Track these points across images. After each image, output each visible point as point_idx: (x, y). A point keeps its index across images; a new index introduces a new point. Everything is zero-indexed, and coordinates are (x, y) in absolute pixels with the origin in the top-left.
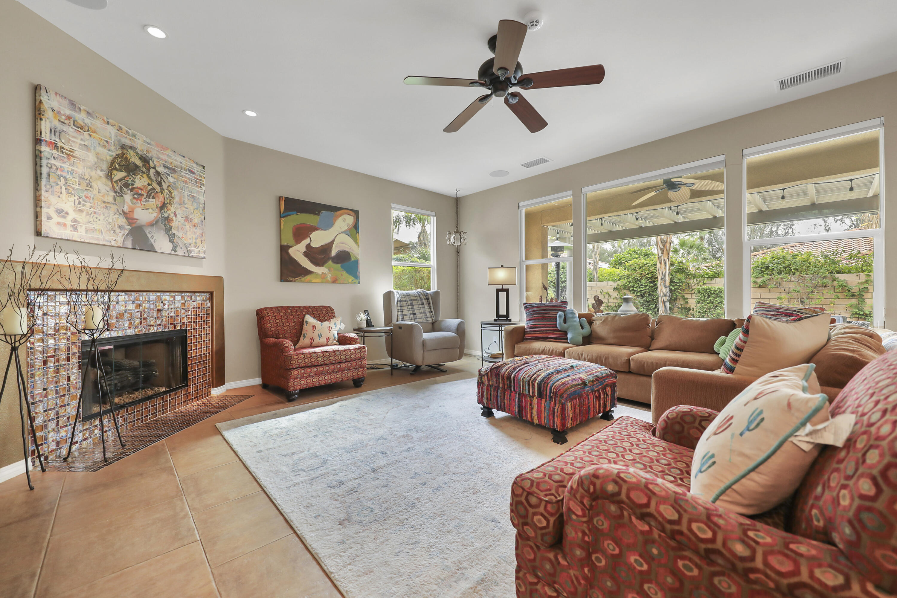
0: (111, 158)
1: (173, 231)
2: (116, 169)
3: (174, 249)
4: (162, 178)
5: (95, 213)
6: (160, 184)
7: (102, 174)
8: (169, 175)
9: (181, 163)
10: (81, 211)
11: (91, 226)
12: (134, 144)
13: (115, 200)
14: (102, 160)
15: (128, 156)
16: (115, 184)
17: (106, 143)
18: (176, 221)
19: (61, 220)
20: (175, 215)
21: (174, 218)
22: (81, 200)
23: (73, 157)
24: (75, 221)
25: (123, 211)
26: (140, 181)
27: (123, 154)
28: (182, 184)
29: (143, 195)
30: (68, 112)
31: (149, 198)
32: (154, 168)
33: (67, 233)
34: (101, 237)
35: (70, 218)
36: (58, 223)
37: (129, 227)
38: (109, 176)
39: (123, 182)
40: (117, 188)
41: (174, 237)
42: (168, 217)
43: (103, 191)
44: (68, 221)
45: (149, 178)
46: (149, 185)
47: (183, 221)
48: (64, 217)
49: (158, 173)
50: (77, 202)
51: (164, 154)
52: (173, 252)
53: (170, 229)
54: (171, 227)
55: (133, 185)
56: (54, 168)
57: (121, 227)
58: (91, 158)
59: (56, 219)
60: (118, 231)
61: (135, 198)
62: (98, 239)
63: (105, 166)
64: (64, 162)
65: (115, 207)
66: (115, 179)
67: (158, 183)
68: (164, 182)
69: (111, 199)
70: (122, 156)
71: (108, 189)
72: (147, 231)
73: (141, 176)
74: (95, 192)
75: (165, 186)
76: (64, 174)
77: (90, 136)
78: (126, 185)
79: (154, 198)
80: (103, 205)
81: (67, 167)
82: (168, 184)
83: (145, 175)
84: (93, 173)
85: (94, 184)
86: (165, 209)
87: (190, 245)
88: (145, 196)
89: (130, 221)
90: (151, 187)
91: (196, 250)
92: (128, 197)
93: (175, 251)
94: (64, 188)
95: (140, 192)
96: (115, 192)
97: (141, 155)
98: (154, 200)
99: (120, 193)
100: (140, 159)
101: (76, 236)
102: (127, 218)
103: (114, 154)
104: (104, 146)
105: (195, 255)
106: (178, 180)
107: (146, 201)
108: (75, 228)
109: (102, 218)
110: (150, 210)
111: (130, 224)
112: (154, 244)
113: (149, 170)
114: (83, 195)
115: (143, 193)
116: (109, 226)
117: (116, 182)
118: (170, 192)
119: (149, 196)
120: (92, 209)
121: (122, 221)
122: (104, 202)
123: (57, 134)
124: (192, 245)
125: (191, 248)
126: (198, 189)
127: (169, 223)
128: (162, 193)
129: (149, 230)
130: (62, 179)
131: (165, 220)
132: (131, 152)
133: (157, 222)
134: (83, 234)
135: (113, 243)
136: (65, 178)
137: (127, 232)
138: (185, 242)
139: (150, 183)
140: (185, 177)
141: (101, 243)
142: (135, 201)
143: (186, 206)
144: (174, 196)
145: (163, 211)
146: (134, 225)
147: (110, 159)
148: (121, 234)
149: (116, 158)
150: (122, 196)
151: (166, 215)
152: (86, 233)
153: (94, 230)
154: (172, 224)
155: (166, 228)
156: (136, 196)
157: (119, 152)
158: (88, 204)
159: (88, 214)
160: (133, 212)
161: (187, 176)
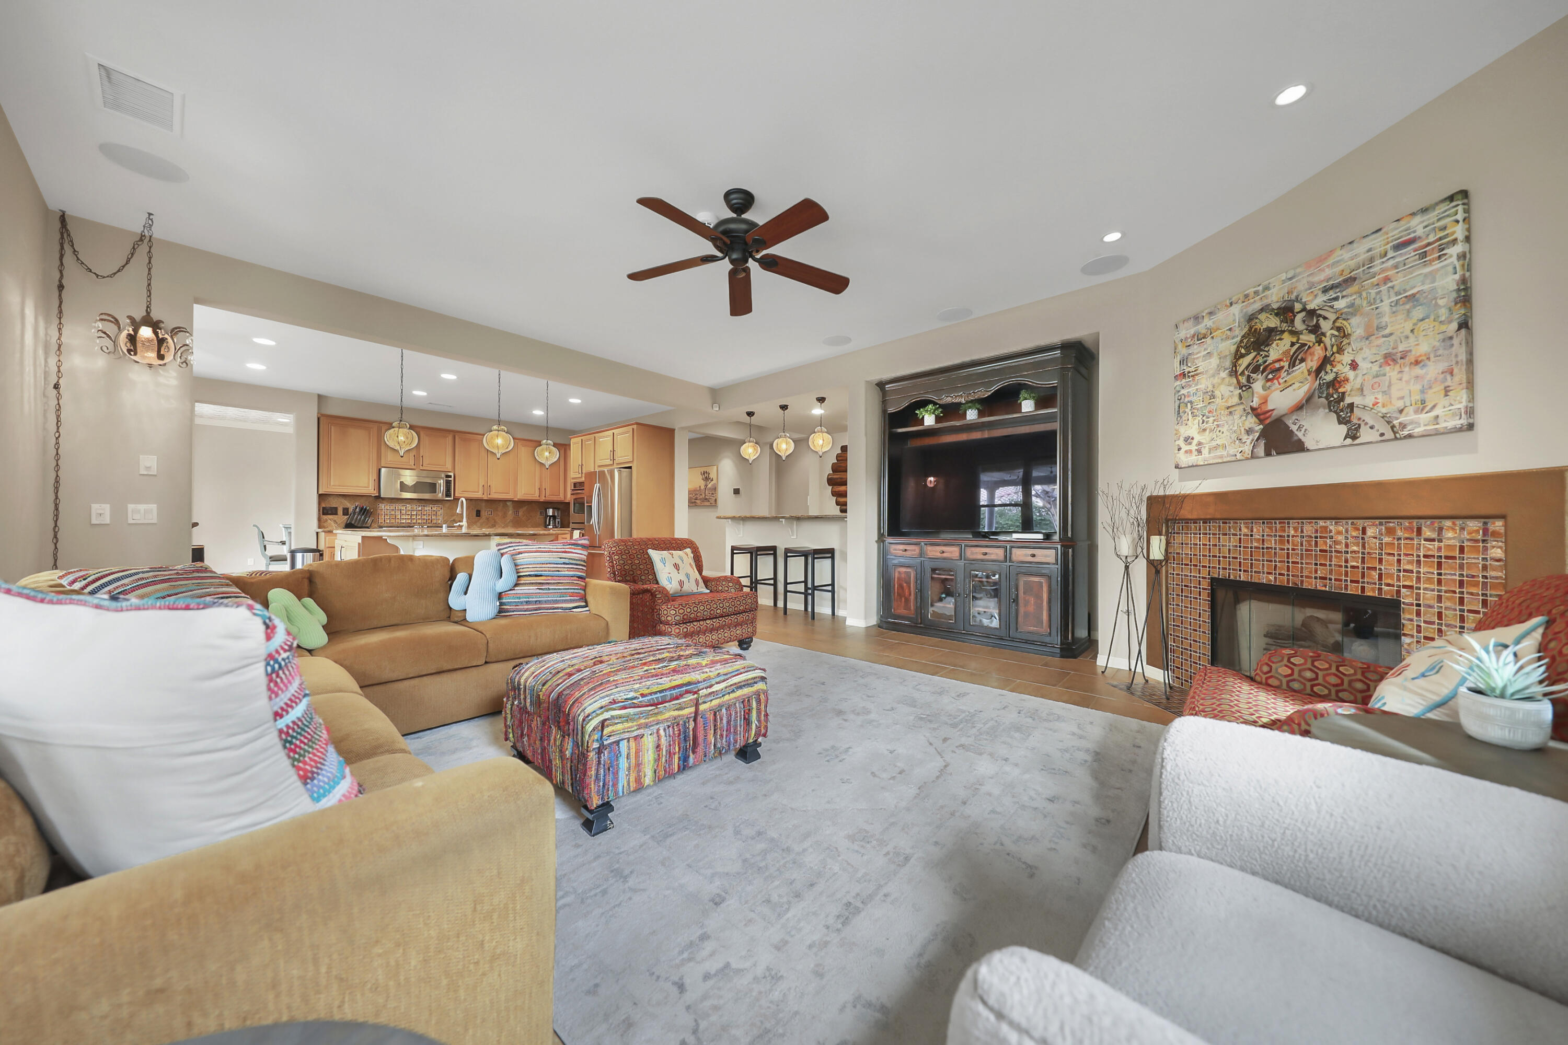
0: (1236, 346)
1: (1348, 400)
2: (1242, 356)
3: (1353, 435)
4: (1320, 316)
5: (1218, 426)
6: (1315, 329)
7: (1224, 374)
8: (1336, 299)
9: (1370, 250)
10: (1204, 430)
11: (1214, 444)
12: (1266, 302)
13: (1240, 397)
14: (1226, 356)
15: (1258, 326)
16: (1240, 378)
17: (1228, 333)
18: (1356, 376)
19: (1188, 448)
20: (1354, 366)
21: (1351, 374)
22: (1204, 418)
23: (1197, 375)
24: (1200, 444)
25: (1253, 409)
26: (1277, 350)
27: (1251, 328)
28: (1373, 292)
29: (1283, 367)
30: (1192, 331)
31: (1294, 366)
32: (1304, 309)
33: (1193, 459)
34: (1225, 453)
35: (1195, 442)
36: (1186, 452)
37: (1261, 427)
38: (1234, 372)
39: (1251, 368)
40: (1243, 380)
41: (1352, 411)
42: (1335, 379)
43: (1227, 394)
44: (1194, 447)
45: (1293, 333)
46: (1293, 344)
47: (1375, 368)
48: (1190, 444)
49: (1312, 313)
50: (1201, 421)
51: (1323, 270)
52: (1349, 441)
53: (1342, 397)
54: (1344, 393)
55: (1266, 362)
56: (1183, 397)
57: (1249, 432)
58: (1214, 362)
59: (1185, 447)
60: (1245, 438)
61: (1268, 380)
62: (1221, 457)
63: (1228, 363)
64: (1190, 386)
65: (1242, 407)
66: (1240, 370)
67: (1311, 332)
68: (1325, 318)
69: (1236, 400)
70: (1252, 332)
71: (1232, 388)
72: (1289, 422)
73: (1279, 339)
74: (1218, 401)
75: (1325, 326)
76: (1190, 399)
77: (1212, 337)
78: (1256, 370)
79: (1302, 360)
80: (1227, 412)
81: (1192, 390)
82: (1332, 317)
83: (1286, 335)
84: (1216, 380)
85: (1217, 393)
86: (1329, 367)
87: (1401, 411)
88: (1286, 367)
89: (1262, 417)
90: (1297, 346)
91: (1424, 417)
92: (1258, 386)
93: (1354, 438)
94: (1190, 413)
95: (1277, 365)
96: (1241, 388)
97: (1279, 308)
98: (1303, 364)
99: (1246, 387)
100: (1277, 315)
101: (1200, 460)
102: (1257, 416)
103: (1239, 339)
104: (1227, 338)
105: (1418, 431)
106: (1359, 293)
107: (1288, 374)
108: (1199, 452)
109: (1224, 429)
110: (1297, 385)
111: (1261, 422)
112: (1303, 439)
113: (1293, 321)
114: (1206, 412)
115: (1282, 364)
116: (1234, 436)
117: (1243, 373)
118: (1339, 329)
119: (1292, 364)
120: (1216, 423)
121: (1251, 421)
122: (1228, 408)
123: (1185, 362)
124: (1410, 410)
125: (1409, 416)
126: (1427, 270)
127: (1337, 390)
128: (1320, 342)
129: (1294, 417)
130: (1189, 404)
131: (1328, 387)
132: (1262, 316)
133: (1309, 399)
134: (1207, 455)
135: (1239, 456)
136: (1191, 402)
137: (1257, 435)
138: (1384, 410)
139: (1294, 340)
140: (1383, 270)
141: (1225, 460)
142: (1269, 384)
143: (1387, 331)
144: (1349, 330)
145: (1323, 373)
146: (1268, 421)
147: (1233, 348)
148: (1249, 441)
149: (1241, 341)
150: (1250, 387)
151: (1329, 377)
152: (1210, 453)
153: (1216, 447)
154: (1347, 388)
155: (1329, 402)
156: (1270, 376)
157: (1246, 330)
158: (1211, 419)
159: (1211, 431)
160: (1265, 402)
161: (1391, 262)
